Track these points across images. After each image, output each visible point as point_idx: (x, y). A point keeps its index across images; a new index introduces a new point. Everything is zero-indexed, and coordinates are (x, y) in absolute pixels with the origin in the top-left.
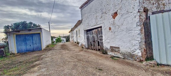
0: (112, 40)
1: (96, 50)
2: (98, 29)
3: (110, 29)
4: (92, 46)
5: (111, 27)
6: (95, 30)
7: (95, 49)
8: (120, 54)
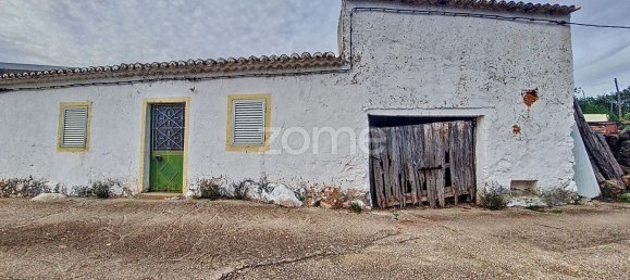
0: (519, 162)
1: (433, 203)
2: (454, 123)
3: (517, 130)
4: (410, 190)
5: (521, 125)
6: (437, 125)
7: (426, 203)
8: (540, 196)
